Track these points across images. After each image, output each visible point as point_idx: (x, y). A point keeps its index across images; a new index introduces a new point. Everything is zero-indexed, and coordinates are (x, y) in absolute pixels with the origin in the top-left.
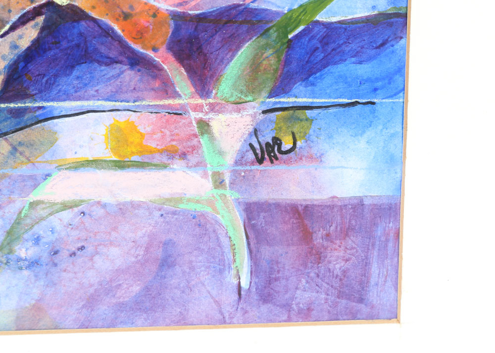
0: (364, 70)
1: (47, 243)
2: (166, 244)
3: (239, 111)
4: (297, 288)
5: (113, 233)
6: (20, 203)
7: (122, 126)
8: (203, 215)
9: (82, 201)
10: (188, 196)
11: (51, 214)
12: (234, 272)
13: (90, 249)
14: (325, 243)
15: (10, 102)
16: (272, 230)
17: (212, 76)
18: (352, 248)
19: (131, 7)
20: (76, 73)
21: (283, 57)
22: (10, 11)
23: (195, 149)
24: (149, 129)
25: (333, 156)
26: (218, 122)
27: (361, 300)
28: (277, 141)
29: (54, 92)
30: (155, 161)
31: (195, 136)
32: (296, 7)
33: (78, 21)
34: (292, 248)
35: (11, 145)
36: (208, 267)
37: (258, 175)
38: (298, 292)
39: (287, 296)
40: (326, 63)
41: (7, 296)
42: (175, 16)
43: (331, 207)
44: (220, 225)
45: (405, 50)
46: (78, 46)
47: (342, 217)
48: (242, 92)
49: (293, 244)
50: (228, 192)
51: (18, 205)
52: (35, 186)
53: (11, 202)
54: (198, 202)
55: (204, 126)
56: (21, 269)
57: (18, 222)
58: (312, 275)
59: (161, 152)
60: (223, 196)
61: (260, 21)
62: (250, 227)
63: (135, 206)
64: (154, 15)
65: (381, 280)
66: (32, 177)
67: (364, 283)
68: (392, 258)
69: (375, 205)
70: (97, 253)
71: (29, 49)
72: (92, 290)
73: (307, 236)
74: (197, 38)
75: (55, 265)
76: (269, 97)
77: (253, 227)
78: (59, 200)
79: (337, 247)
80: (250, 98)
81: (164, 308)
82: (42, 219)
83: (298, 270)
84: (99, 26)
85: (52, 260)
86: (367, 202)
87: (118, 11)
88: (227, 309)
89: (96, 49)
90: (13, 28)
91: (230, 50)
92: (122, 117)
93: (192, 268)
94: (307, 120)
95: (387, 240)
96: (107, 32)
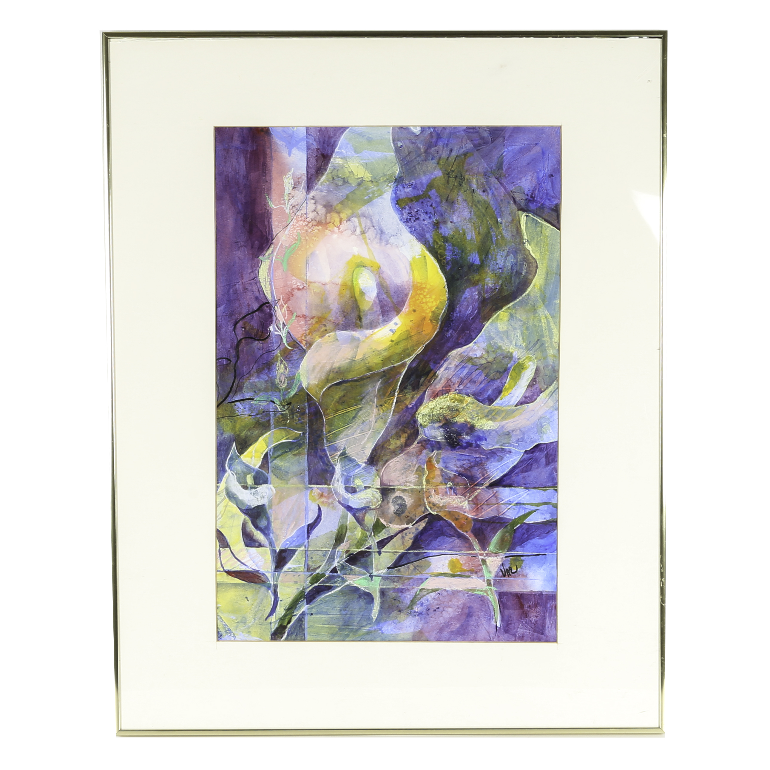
0: (542, 542)
1: (425, 606)
2: (470, 607)
3: (496, 556)
4: (518, 628)
5: (450, 602)
6: (416, 589)
7: (454, 561)
8: (483, 596)
9: (439, 589)
10: (478, 589)
11: (427, 594)
12: (494, 620)
13: (441, 609)
14: (529, 609)
15: (414, 550)
16: (509, 604)
17: (487, 543)
18: (539, 612)
19: (459, 516)
20: (438, 540)
21: (512, 536)
22: (416, 516)
23: (481, 570)
24: (464, 562)
25: (531, 575)
26: (489, 560)
27: (542, 634)
28: (510, 568)
29: (430, 547)
30: (466, 575)
31: (481, 565)
32: (517, 517)
33: (440, 520)
34: (517, 611)
35: (414, 566)
36: (485, 617)
37: (503, 581)
38: (519, 629)
39: (514, 631)
40: (528, 539)
41: (410, 627)
42: (474, 520)
43: (531, 595)
44: (489, 600)
45: (557, 534)
46: (439, 530)
47: (535, 598)
48: (498, 549)
49: (516, 610)
50: (492, 588)
51: (416, 590)
52: (422, 582)
53: (414, 588)
54: (481, 591)
55: (484, 561)
56: (415, 616)
57: (415, 596)
58: (524, 622)
59: (468, 571)
60: (491, 589)
61: (504, 522)
62: (500, 602)
63: (458, 591)
64: (467, 519)
65: (550, 626)
66: (421, 579)
67: (544, 626)
68: (554, 617)
69: (547, 595)
70: (444, 610)
71: (422, 530)
72: (441, 625)
73: (522, 606)
74: (482, 528)
75: (428, 615)
76: (508, 551)
77: (502, 602)
78: (430, 588)
79: (533, 611)
80: (501, 552)
81: (468, 634)
82: (424, 596)
83: (519, 620)
84: (447, 523)
85: (427, 613)
86: (544, 593)
87: (454, 517)
88: (492, 635)
89: (446, 531)
90: (416, 523)
91: (493, 533)
92: (454, 557)
93: (479, 618)
94: (521, 560)
95: (552, 609)
96: (450, 525)
